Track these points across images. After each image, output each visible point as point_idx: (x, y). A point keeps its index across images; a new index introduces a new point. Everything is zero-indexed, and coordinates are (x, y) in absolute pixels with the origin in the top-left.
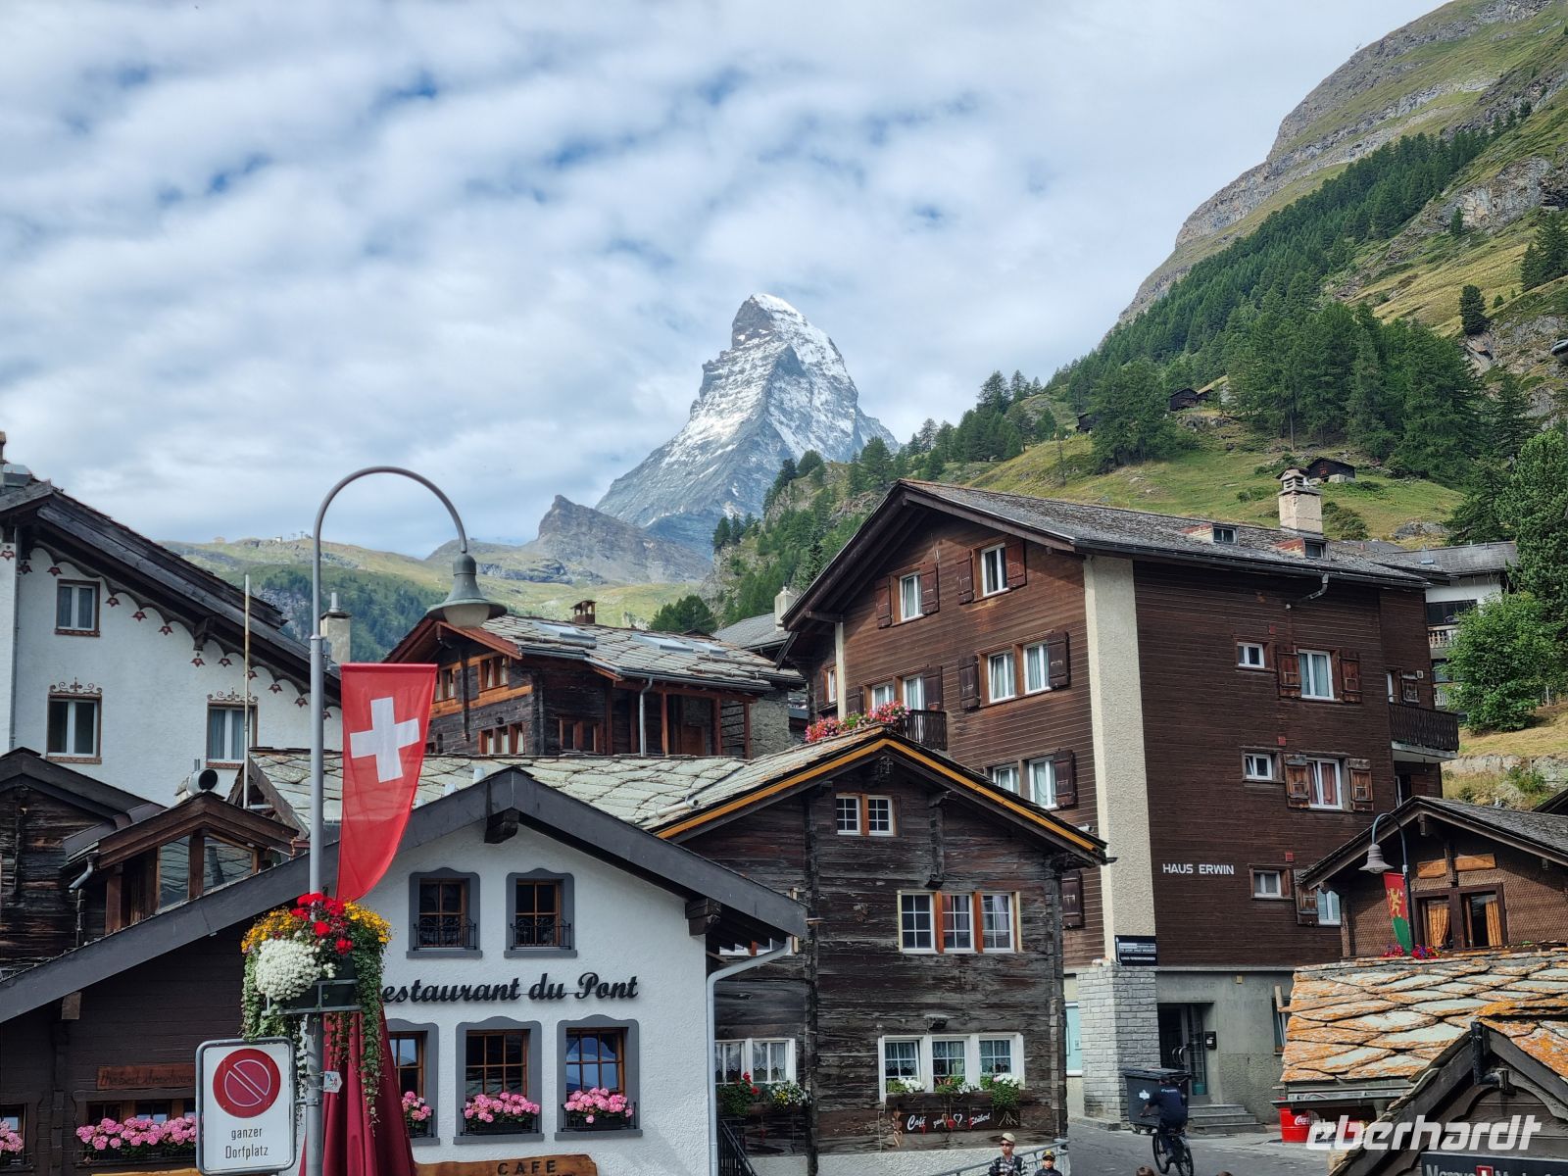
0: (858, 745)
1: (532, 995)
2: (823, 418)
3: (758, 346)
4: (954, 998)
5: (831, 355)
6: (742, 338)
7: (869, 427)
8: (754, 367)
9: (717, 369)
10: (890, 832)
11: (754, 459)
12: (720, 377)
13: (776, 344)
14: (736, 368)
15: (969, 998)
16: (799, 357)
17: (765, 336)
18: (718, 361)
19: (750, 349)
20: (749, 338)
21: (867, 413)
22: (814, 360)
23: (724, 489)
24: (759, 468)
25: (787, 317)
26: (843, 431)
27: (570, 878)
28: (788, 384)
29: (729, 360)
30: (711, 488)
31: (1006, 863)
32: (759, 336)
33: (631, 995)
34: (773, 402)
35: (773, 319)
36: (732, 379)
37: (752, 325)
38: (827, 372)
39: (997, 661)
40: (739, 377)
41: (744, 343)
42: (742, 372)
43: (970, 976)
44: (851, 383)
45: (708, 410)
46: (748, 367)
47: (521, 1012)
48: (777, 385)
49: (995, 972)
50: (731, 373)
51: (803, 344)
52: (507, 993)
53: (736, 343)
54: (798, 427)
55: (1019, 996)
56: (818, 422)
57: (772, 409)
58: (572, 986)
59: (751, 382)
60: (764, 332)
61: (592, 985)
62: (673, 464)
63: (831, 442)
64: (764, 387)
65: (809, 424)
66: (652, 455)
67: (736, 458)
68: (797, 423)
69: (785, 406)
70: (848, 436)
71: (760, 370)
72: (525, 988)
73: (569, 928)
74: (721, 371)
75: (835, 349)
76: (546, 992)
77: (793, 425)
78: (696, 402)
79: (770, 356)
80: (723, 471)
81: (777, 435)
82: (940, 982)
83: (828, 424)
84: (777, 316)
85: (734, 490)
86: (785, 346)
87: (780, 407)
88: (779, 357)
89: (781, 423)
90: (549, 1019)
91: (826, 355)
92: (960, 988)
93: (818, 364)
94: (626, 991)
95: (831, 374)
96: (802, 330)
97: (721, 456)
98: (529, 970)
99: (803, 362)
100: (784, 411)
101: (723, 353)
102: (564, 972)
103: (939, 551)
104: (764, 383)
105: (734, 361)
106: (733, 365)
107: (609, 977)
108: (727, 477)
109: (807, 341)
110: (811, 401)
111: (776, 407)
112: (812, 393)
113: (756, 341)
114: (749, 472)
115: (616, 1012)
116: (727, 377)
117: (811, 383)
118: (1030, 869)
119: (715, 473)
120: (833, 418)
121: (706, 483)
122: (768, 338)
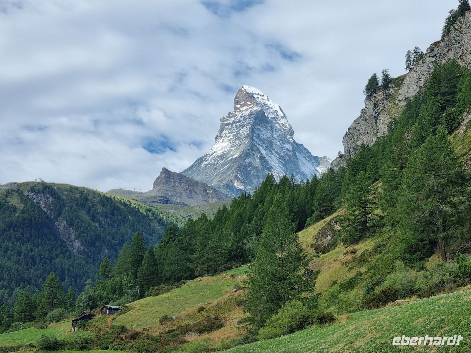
2: (278, 143)
3: (246, 110)
5: (281, 114)
6: (239, 106)
7: (299, 148)
8: (245, 119)
9: (227, 120)
11: (247, 161)
12: (228, 124)
13: (255, 108)
14: (237, 120)
16: (266, 115)
17: (250, 105)
18: (228, 117)
19: (242, 111)
20: (242, 106)
22: (273, 116)
23: (234, 175)
24: (250, 165)
25: (260, 97)
26: (287, 149)
28: (262, 127)
29: (233, 116)
30: (227, 175)
32: (247, 105)
34: (255, 135)
36: (234, 125)
37: (243, 100)
38: (279, 122)
40: (238, 124)
41: (239, 109)
42: (239, 121)
44: (291, 127)
45: (224, 140)
46: (242, 119)
48: (256, 127)
50: (234, 122)
51: (268, 109)
53: (236, 109)
54: (267, 147)
56: (276, 145)
57: (255, 138)
59: (244, 126)
60: (249, 103)
62: (207, 165)
63: (282, 154)
64: (250, 128)
65: (271, 146)
66: (197, 161)
67: (239, 161)
68: (266, 145)
69: (261, 137)
70: (290, 151)
71: (248, 121)
74: (229, 121)
75: (282, 112)
77: (264, 146)
78: (217, 136)
79: (253, 114)
80: (232, 167)
81: (258, 150)
83: (281, 145)
84: (255, 96)
85: (239, 175)
86: (260, 109)
87: (258, 137)
88: (257, 115)
89: (259, 145)
91: (279, 114)
93: (275, 118)
95: (281, 123)
96: (267, 102)
97: (231, 160)
99: (268, 117)
100: (260, 140)
101: (230, 113)
104: (250, 126)
105: (235, 116)
106: (235, 119)
108: (235, 169)
110: (272, 135)
112: (273, 132)
113: (245, 107)
114: (245, 167)
116: (232, 124)
117: (272, 127)
119: (229, 168)
120: (283, 143)
121: (224, 173)
122: (251, 106)
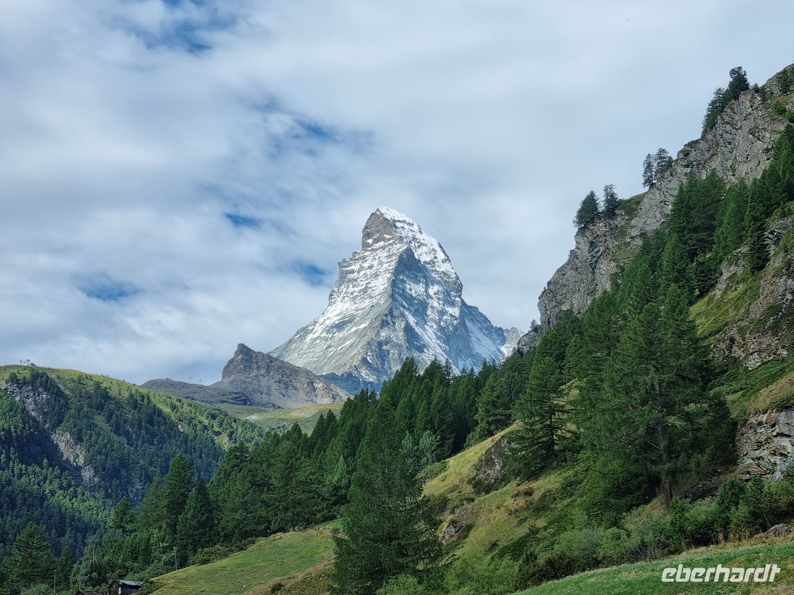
3: (383, 248)
5: (441, 256)
6: (370, 241)
7: (471, 313)
8: (381, 263)
9: (349, 265)
11: (383, 334)
12: (352, 272)
13: (398, 246)
14: (366, 265)
16: (416, 257)
17: (389, 239)
18: (351, 260)
19: (376, 250)
20: (376, 241)
22: (428, 259)
23: (360, 358)
24: (388, 341)
25: (406, 226)
26: (451, 315)
28: (408, 277)
29: (360, 258)
30: (348, 357)
32: (384, 239)
34: (397, 290)
35: (396, 227)
36: (362, 273)
37: (378, 231)
38: (438, 269)
40: (368, 272)
41: (371, 246)
42: (371, 267)
44: (457, 278)
45: (344, 298)
46: (375, 263)
48: (401, 277)
50: (362, 268)
51: (419, 247)
53: (365, 246)
54: (416, 311)
56: (432, 307)
57: (397, 296)
59: (379, 275)
60: (388, 237)
62: (316, 339)
63: (442, 323)
64: (389, 279)
65: (425, 309)
66: (298, 333)
67: (369, 333)
68: (416, 308)
69: (406, 294)
70: (456, 319)
71: (386, 266)
74: (353, 267)
75: (444, 252)
77: (413, 309)
79: (394, 254)
80: (358, 344)
83: (440, 309)
84: (399, 225)
85: (368, 358)
86: (405, 247)
88: (401, 256)
89: (404, 307)
91: (438, 256)
93: (432, 263)
95: (441, 270)
96: (418, 236)
97: (355, 332)
99: (419, 261)
100: (405, 298)
101: (355, 253)
104: (389, 275)
105: (364, 259)
106: (363, 262)
108: (362, 348)
109: (422, 244)
110: (426, 291)
111: (401, 295)
112: (427, 285)
113: (381, 244)
114: (380, 344)
116: (359, 272)
117: (426, 277)
119: (351, 345)
120: (444, 305)
121: (344, 353)
122: (391, 242)
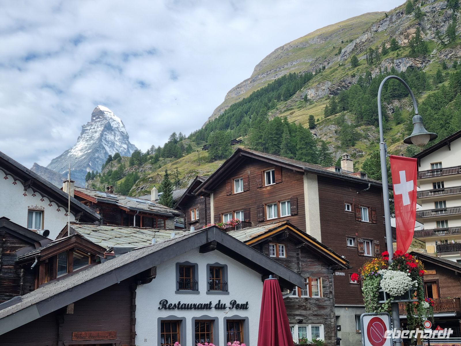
0: (280, 227)
1: (216, 308)
2: (118, 144)
3: (99, 121)
4: (304, 312)
5: (121, 125)
6: (94, 118)
7: (132, 147)
8: (98, 127)
9: (86, 127)
10: (284, 256)
11: (97, 155)
12: (87, 130)
13: (105, 121)
14: (92, 127)
15: (309, 312)
16: (112, 125)
17: (102, 118)
18: (87, 125)
19: (96, 122)
20: (97, 118)
21: (132, 143)
22: (116, 126)
23: (87, 163)
24: (98, 157)
25: (108, 113)
26: (124, 148)
27: (226, 266)
28: (108, 133)
29: (90, 125)
30: (83, 163)
31: (318, 268)
32: (100, 118)
33: (246, 308)
34: (103, 138)
35: (104, 113)
36: (91, 130)
37: (97, 115)
38: (120, 130)
39: (270, 206)
40: (93, 130)
41: (95, 120)
42: (94, 128)
43: (308, 305)
44: (127, 134)
45: (83, 140)
46: (96, 127)
47: (212, 314)
48: (105, 133)
49: (315, 304)
50: (91, 129)
51: (113, 121)
52: (207, 307)
53: (92, 120)
54: (111, 146)
55: (322, 312)
56: (117, 145)
57: (103, 140)
58: (228, 305)
59: (97, 132)
60: (101, 117)
61: (234, 305)
62: (71, 155)
63: (120, 151)
64: (100, 134)
65: (114, 145)
66: (65, 152)
67: (91, 154)
68: (110, 145)
69: (107, 140)
70: (126, 149)
71: (100, 128)
72: (213, 305)
73: (226, 284)
74: (87, 128)
75: (123, 123)
76: (220, 307)
77: (109, 145)
78: (79, 137)
79: (103, 124)
80: (87, 158)
81: (104, 148)
82: (300, 307)
83: (120, 145)
84: (105, 113)
85: (90, 164)
86: (107, 122)
87: (105, 139)
88: (106, 125)
89: (105, 144)
90: (221, 316)
91: (120, 125)
92: (305, 309)
93: (117, 128)
94: (244, 307)
95: (121, 131)
96: (113, 117)
97: (86, 153)
98: (214, 299)
99: (113, 127)
100: (106, 141)
101: (88, 123)
102: (226, 300)
103: (249, 171)
104: (101, 132)
105: (92, 125)
106: (91, 126)
107: (240, 302)
108: (88, 160)
109: (114, 121)
110: (115, 138)
111: (104, 140)
112: (115, 136)
113: (99, 120)
114: (95, 158)
115: (241, 314)
116: (89, 130)
117: (115, 133)
118: (324, 270)
119: (85, 158)
120: (121, 144)
121: (81, 161)
122: (102, 119)
